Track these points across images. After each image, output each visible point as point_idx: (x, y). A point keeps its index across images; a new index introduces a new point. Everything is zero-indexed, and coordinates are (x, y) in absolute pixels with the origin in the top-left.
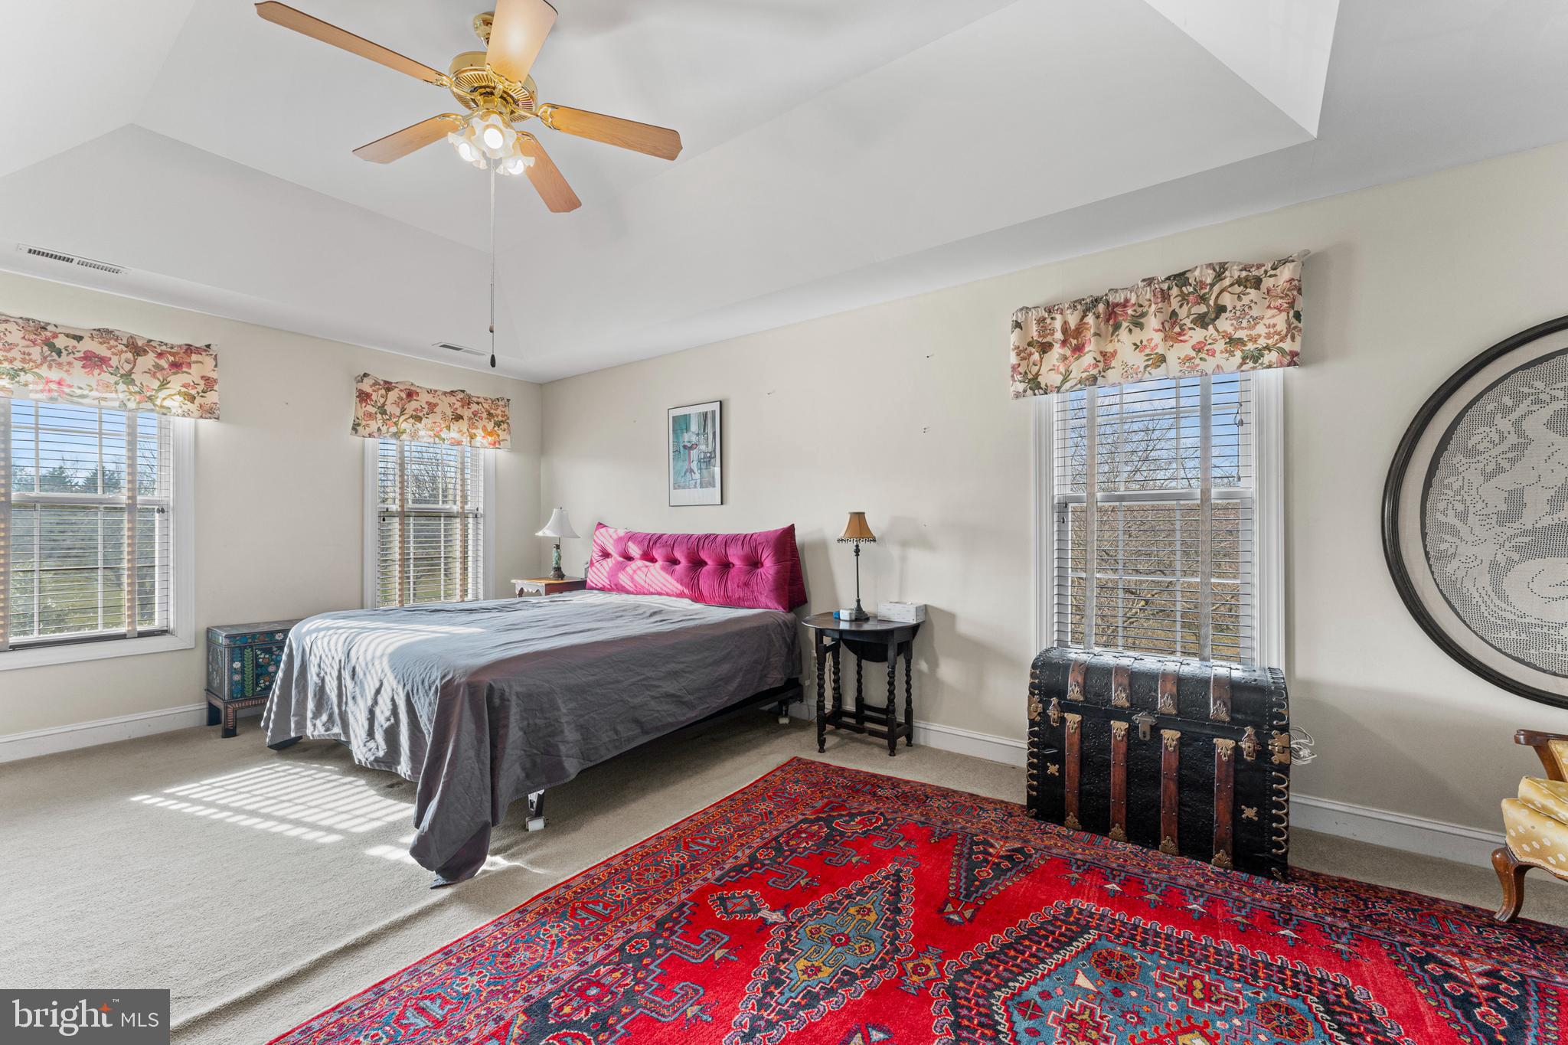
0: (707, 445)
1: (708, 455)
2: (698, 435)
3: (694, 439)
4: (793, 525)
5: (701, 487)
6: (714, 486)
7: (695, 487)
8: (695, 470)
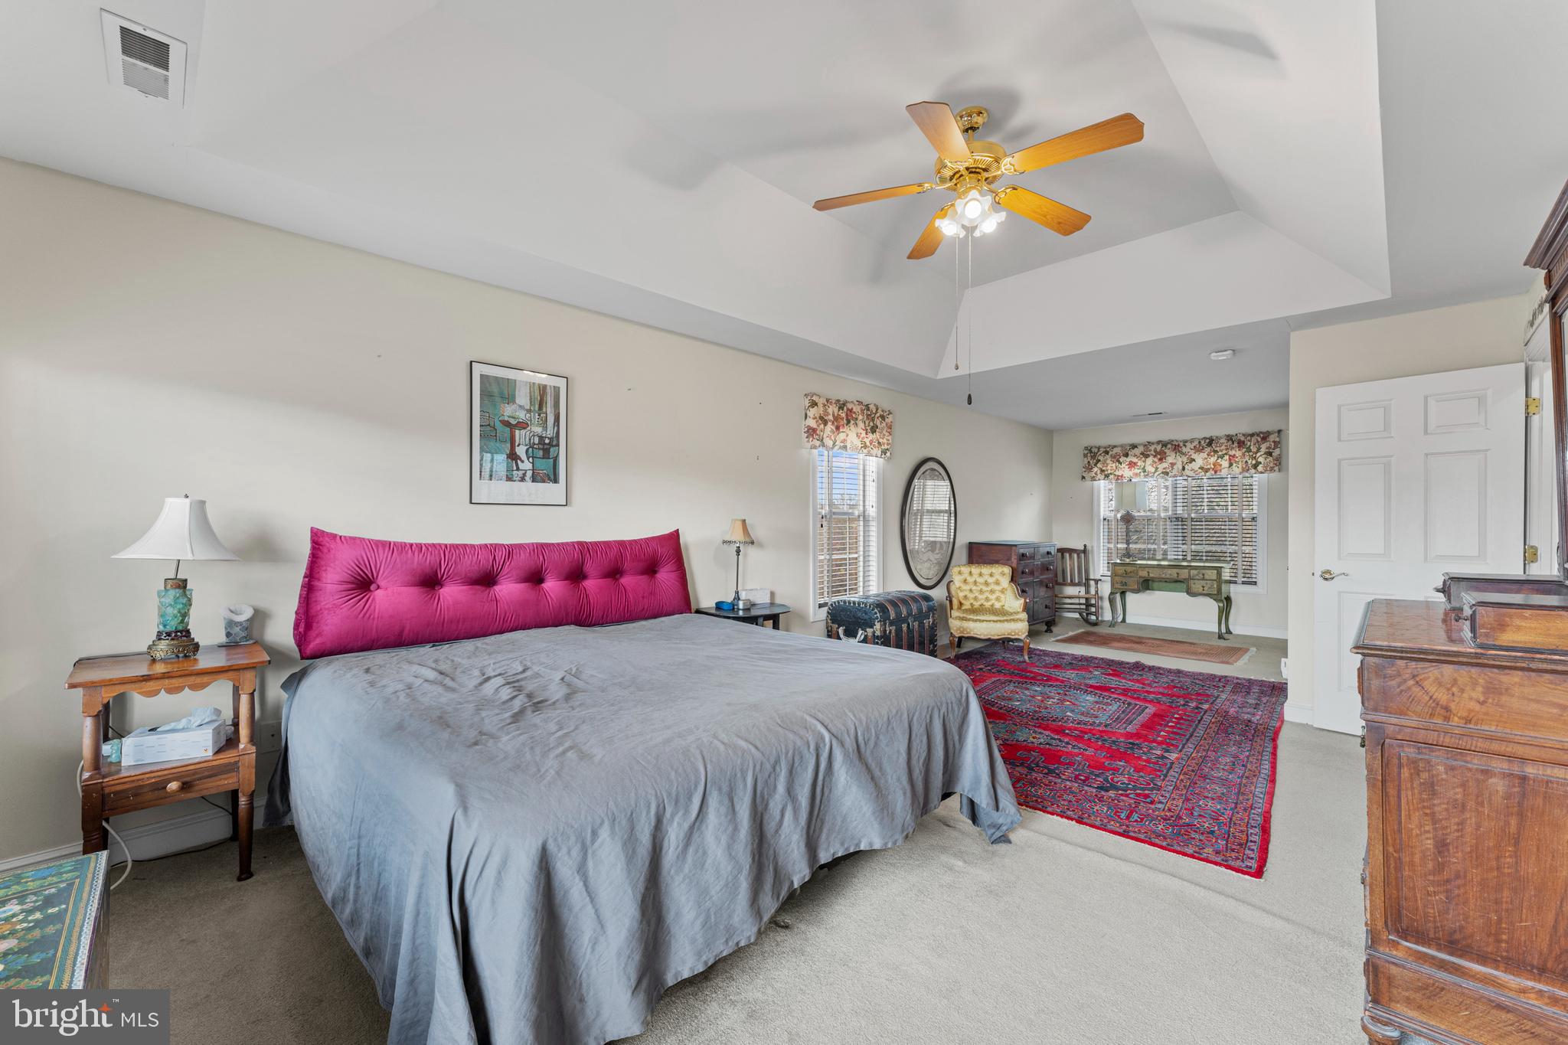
0: (544, 424)
1: (547, 441)
2: (529, 411)
3: (522, 415)
4: (677, 531)
5: (534, 480)
6: (556, 481)
7: (523, 479)
8: (524, 457)
